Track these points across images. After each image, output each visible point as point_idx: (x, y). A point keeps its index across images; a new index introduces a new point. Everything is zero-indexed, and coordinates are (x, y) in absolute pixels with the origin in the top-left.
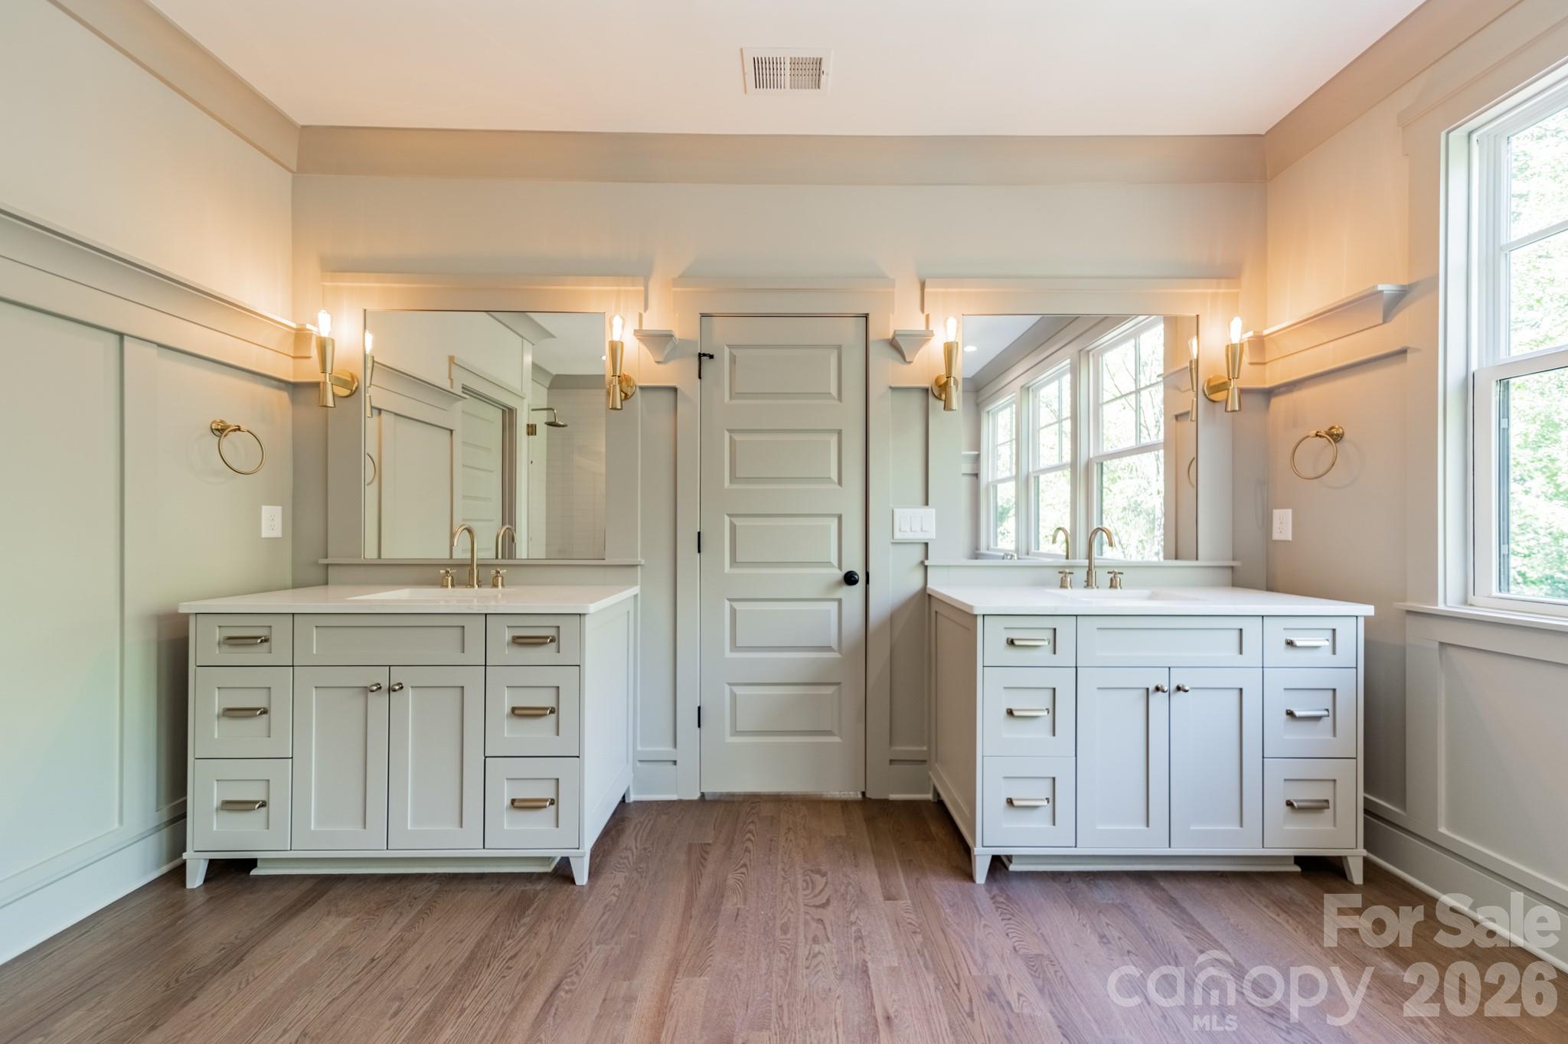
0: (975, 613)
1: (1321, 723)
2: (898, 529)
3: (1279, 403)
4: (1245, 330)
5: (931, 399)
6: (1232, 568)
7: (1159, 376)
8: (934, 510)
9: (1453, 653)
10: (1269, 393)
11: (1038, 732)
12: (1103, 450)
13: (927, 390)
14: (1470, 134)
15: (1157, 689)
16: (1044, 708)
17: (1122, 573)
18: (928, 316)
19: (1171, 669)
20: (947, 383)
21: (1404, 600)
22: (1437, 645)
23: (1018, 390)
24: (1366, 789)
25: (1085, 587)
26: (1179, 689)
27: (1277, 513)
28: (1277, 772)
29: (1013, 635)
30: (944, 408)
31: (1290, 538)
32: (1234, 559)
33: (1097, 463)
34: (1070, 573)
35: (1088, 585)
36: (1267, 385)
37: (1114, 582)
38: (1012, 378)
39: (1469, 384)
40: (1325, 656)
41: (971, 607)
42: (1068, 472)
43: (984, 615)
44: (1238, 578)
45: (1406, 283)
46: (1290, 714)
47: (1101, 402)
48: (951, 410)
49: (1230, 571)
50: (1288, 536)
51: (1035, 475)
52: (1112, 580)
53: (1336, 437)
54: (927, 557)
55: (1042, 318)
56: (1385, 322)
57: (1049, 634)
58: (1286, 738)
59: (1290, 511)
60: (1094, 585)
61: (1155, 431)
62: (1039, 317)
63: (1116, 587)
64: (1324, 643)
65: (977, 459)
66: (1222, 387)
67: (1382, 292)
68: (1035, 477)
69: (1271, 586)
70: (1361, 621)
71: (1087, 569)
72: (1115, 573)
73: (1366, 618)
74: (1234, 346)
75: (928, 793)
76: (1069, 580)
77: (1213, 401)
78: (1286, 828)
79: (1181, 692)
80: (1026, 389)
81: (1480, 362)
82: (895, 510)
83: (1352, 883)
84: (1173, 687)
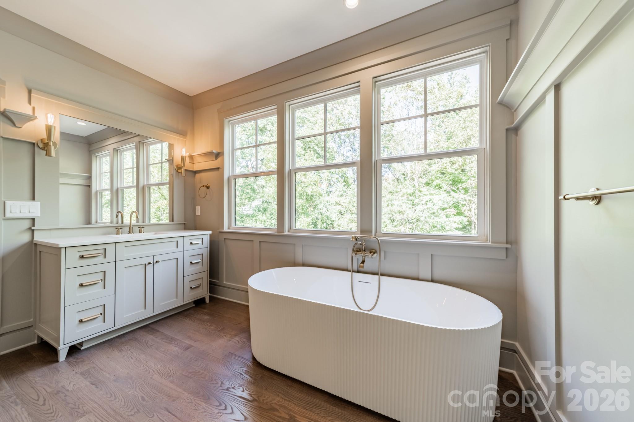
0: (60, 246)
1: (199, 264)
2: (9, 211)
3: (197, 175)
4: (186, 152)
5: (36, 149)
6: (185, 224)
7: (166, 160)
8: (39, 203)
9: (227, 241)
10: (195, 172)
11: (98, 289)
12: (150, 182)
13: (34, 144)
14: (229, 121)
15: (149, 263)
16: (100, 280)
17: (144, 227)
18: (34, 108)
19: (154, 256)
20: (47, 143)
21: (219, 229)
22: (224, 239)
23: (112, 150)
24: (210, 278)
25: (128, 233)
26: (157, 262)
27: (197, 207)
28: (187, 279)
29: (82, 254)
30: (46, 155)
31: (199, 215)
32: (185, 221)
33: (148, 187)
34: (121, 229)
35: (129, 233)
36: (194, 170)
37: (141, 231)
38: (108, 144)
39: (229, 179)
40: (201, 245)
41: (58, 245)
42: (135, 189)
43: (65, 247)
44: (186, 227)
45: (219, 151)
46: (191, 263)
47: (149, 163)
48: (50, 156)
49: (184, 225)
50: (199, 214)
51: (121, 189)
52: (140, 230)
53: (208, 187)
54: (34, 225)
55: (108, 128)
56: (216, 159)
57: (103, 251)
58: (190, 270)
59: (199, 207)
60: (132, 232)
61: (167, 179)
62: (105, 127)
63: (141, 232)
64: (200, 242)
65: (90, 178)
66: (181, 168)
67: (214, 152)
68: (121, 190)
69: (196, 229)
70: (209, 235)
71: (129, 227)
72: (141, 228)
73: (210, 234)
74: (183, 157)
75: (34, 341)
76: (120, 231)
77: (179, 172)
78: (191, 294)
79: (158, 263)
80: (116, 150)
81: (231, 174)
82: (6, 202)
83: (206, 303)
84: (155, 261)
